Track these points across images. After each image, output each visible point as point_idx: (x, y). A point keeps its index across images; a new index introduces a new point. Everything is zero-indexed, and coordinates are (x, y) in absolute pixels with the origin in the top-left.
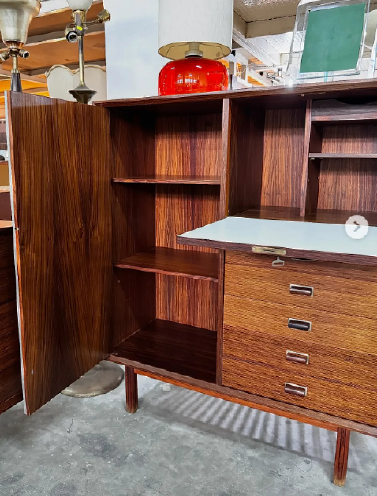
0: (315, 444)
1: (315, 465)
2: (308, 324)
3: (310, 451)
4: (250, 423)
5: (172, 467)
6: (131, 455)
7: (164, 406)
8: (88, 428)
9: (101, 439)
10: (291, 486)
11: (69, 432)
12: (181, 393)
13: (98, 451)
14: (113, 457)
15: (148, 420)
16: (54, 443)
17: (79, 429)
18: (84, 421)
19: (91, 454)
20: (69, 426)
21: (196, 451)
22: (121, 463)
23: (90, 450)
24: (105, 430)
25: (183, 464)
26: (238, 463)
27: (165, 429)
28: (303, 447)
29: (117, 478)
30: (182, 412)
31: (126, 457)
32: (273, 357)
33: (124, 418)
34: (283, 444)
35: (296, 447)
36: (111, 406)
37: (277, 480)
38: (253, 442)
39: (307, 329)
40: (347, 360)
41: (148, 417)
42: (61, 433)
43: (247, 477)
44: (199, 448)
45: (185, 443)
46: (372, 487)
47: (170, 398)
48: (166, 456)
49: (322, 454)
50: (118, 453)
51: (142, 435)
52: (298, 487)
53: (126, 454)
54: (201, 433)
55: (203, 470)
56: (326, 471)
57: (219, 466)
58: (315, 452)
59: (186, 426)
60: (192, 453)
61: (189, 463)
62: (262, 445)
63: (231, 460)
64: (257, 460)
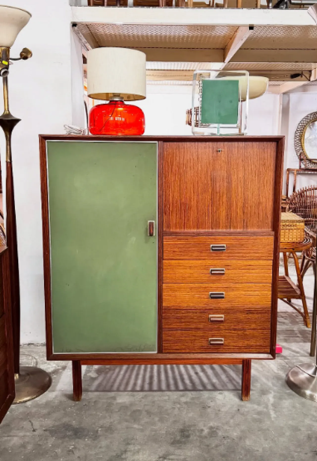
0: (220, 382)
1: (226, 393)
2: (222, 294)
3: (219, 387)
4: (171, 381)
5: (136, 426)
6: (100, 429)
8: (49, 422)
9: (67, 427)
10: (219, 411)
11: (34, 431)
12: (109, 375)
13: (71, 435)
14: (86, 436)
16: (28, 443)
17: (41, 426)
18: (41, 419)
19: (67, 439)
20: (31, 427)
21: (146, 411)
22: (96, 437)
23: (64, 437)
24: (66, 420)
25: (143, 422)
26: (179, 409)
27: (113, 404)
28: (213, 385)
29: (100, 447)
31: (97, 431)
32: (200, 322)
33: (74, 406)
34: (200, 388)
35: (209, 387)
36: (56, 401)
37: (209, 410)
39: (223, 298)
40: (247, 314)
41: (94, 400)
42: (28, 434)
43: (191, 415)
44: (147, 408)
45: (135, 408)
46: (263, 396)
47: (102, 381)
48: (127, 421)
49: (226, 386)
50: (88, 432)
51: (98, 413)
52: (223, 410)
53: (96, 429)
55: (159, 421)
56: (234, 395)
57: (168, 414)
58: (223, 386)
60: (144, 413)
61: (146, 420)
63: (174, 408)
64: (190, 403)
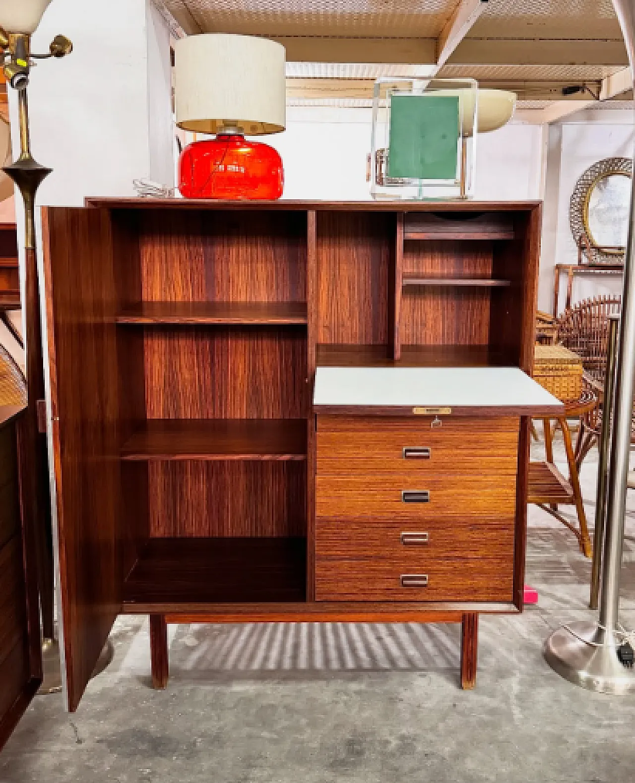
0: (422, 655)
1: (433, 676)
2: (426, 494)
3: (420, 664)
4: (333, 654)
5: (265, 734)
6: (200, 740)
7: (203, 666)
8: (106, 727)
9: (140, 735)
10: (419, 706)
11: (79, 742)
12: (218, 642)
13: (145, 751)
14: (174, 751)
15: (192, 690)
16: (68, 763)
17: (93, 734)
18: (92, 721)
19: (138, 757)
20: (73, 734)
21: (285, 707)
22: (192, 752)
23: (133, 754)
24: (137, 722)
25: (278, 727)
26: (346, 703)
27: (224, 694)
28: (409, 660)
29: (200, 772)
30: (235, 666)
31: (194, 744)
33: (153, 698)
34: (386, 665)
35: (402, 664)
36: (121, 689)
37: (400, 706)
38: (350, 674)
39: (427, 501)
40: (471, 530)
41: (189, 687)
42: (68, 747)
43: (366, 714)
44: (288, 701)
45: (264, 702)
46: (500, 680)
47: (206, 652)
48: (248, 725)
49: (434, 662)
50: (178, 743)
51: (197, 711)
52: (428, 704)
53: (192, 740)
54: (279, 683)
55: (308, 725)
56: (447, 679)
57: (325, 713)
58: (426, 662)
59: (252, 682)
60: (281, 710)
61: (284, 723)
62: (362, 673)
63: (337, 702)
64: (366, 692)
